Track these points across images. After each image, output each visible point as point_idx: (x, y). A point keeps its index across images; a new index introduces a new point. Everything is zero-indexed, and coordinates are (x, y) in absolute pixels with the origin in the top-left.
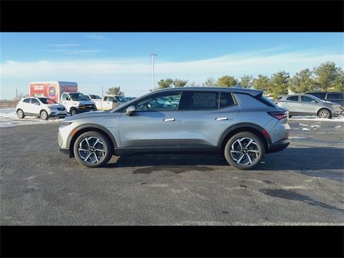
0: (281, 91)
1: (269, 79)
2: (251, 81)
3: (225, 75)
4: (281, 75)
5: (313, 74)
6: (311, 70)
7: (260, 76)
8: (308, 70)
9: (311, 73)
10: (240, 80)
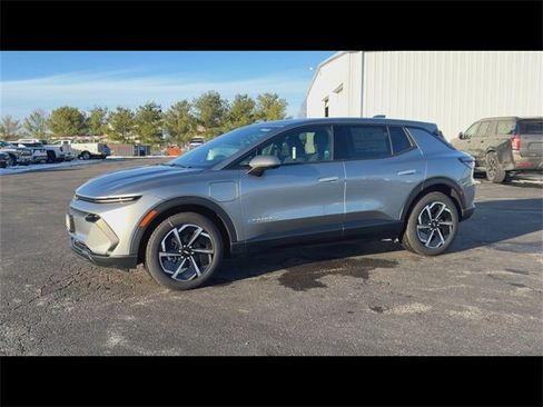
0: (153, 131)
1: (133, 114)
2: (107, 116)
3: (63, 106)
4: (150, 107)
5: (193, 109)
6: (190, 102)
7: (119, 109)
8: (185, 102)
9: (190, 106)
10: (88, 115)
